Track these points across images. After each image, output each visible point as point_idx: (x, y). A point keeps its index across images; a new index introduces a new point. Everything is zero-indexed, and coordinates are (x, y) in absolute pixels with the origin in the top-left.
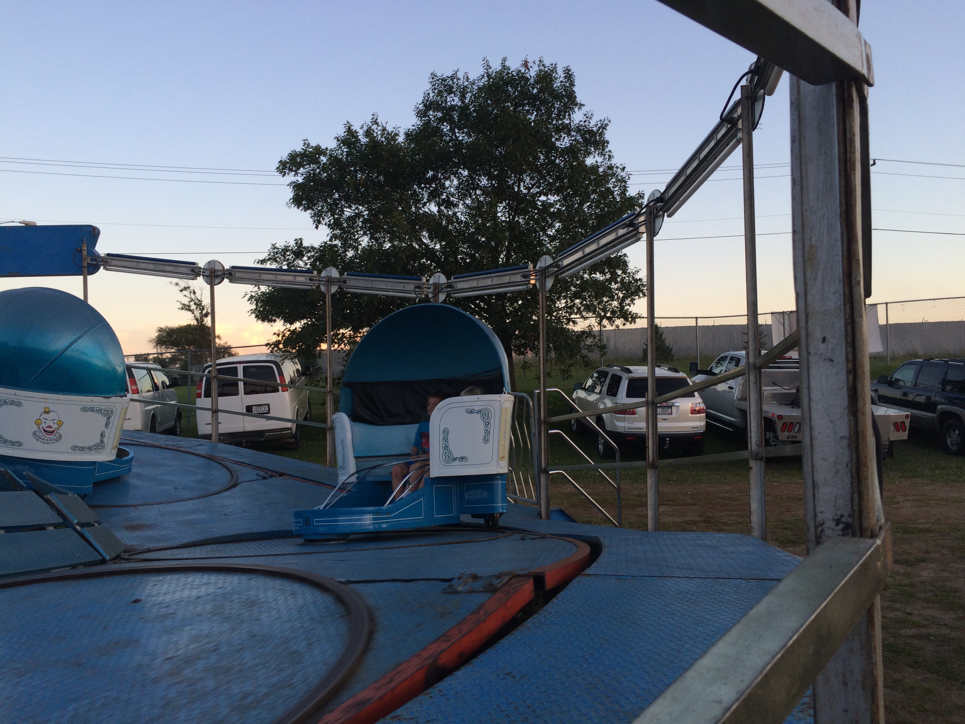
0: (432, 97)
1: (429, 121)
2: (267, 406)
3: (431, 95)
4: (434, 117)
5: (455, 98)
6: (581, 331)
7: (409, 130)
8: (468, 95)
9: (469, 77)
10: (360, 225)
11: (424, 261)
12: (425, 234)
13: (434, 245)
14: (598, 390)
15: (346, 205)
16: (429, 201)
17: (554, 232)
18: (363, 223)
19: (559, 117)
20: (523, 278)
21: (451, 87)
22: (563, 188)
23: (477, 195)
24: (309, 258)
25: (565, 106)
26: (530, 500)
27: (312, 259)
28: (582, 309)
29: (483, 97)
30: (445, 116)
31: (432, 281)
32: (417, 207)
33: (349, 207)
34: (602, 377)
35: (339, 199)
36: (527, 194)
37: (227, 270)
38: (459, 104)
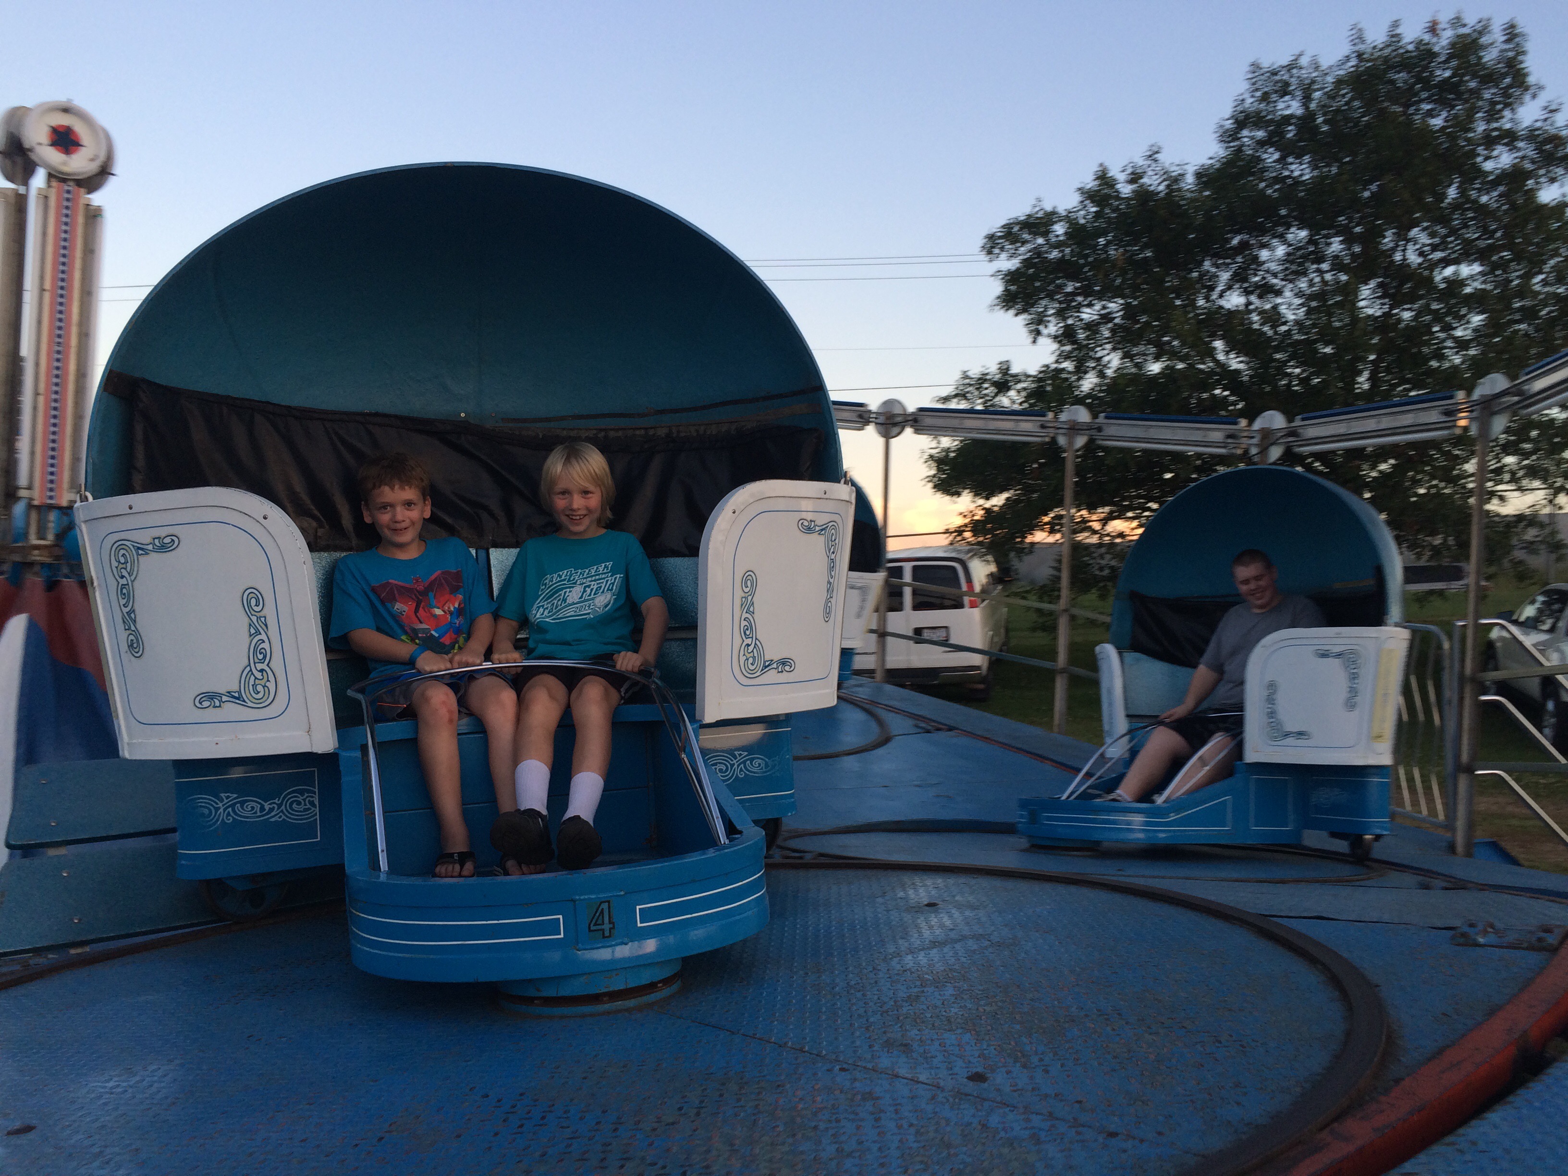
0: (1249, 106)
1: (1240, 149)
2: (945, 630)
3: (1249, 101)
4: (1251, 138)
5: (1291, 103)
6: (1515, 515)
7: (1202, 166)
8: (1317, 95)
9: (1320, 63)
10: (1107, 334)
11: (1217, 392)
12: (1219, 344)
13: (1236, 363)
14: (1546, 627)
15: (1086, 303)
16: (1229, 288)
17: (1469, 332)
18: (1113, 331)
19: (1493, 115)
20: (1440, 416)
21: (1287, 84)
22: (1493, 249)
23: (1320, 272)
24: (1019, 392)
25: (1506, 94)
26: (1431, 819)
27: (1024, 394)
28: (1521, 473)
29: (1343, 96)
30: (1271, 135)
31: (1258, 425)
32: (1207, 299)
33: (1090, 305)
34: (1557, 601)
35: (1074, 294)
36: (1420, 264)
37: (913, 414)
38: (1299, 112)
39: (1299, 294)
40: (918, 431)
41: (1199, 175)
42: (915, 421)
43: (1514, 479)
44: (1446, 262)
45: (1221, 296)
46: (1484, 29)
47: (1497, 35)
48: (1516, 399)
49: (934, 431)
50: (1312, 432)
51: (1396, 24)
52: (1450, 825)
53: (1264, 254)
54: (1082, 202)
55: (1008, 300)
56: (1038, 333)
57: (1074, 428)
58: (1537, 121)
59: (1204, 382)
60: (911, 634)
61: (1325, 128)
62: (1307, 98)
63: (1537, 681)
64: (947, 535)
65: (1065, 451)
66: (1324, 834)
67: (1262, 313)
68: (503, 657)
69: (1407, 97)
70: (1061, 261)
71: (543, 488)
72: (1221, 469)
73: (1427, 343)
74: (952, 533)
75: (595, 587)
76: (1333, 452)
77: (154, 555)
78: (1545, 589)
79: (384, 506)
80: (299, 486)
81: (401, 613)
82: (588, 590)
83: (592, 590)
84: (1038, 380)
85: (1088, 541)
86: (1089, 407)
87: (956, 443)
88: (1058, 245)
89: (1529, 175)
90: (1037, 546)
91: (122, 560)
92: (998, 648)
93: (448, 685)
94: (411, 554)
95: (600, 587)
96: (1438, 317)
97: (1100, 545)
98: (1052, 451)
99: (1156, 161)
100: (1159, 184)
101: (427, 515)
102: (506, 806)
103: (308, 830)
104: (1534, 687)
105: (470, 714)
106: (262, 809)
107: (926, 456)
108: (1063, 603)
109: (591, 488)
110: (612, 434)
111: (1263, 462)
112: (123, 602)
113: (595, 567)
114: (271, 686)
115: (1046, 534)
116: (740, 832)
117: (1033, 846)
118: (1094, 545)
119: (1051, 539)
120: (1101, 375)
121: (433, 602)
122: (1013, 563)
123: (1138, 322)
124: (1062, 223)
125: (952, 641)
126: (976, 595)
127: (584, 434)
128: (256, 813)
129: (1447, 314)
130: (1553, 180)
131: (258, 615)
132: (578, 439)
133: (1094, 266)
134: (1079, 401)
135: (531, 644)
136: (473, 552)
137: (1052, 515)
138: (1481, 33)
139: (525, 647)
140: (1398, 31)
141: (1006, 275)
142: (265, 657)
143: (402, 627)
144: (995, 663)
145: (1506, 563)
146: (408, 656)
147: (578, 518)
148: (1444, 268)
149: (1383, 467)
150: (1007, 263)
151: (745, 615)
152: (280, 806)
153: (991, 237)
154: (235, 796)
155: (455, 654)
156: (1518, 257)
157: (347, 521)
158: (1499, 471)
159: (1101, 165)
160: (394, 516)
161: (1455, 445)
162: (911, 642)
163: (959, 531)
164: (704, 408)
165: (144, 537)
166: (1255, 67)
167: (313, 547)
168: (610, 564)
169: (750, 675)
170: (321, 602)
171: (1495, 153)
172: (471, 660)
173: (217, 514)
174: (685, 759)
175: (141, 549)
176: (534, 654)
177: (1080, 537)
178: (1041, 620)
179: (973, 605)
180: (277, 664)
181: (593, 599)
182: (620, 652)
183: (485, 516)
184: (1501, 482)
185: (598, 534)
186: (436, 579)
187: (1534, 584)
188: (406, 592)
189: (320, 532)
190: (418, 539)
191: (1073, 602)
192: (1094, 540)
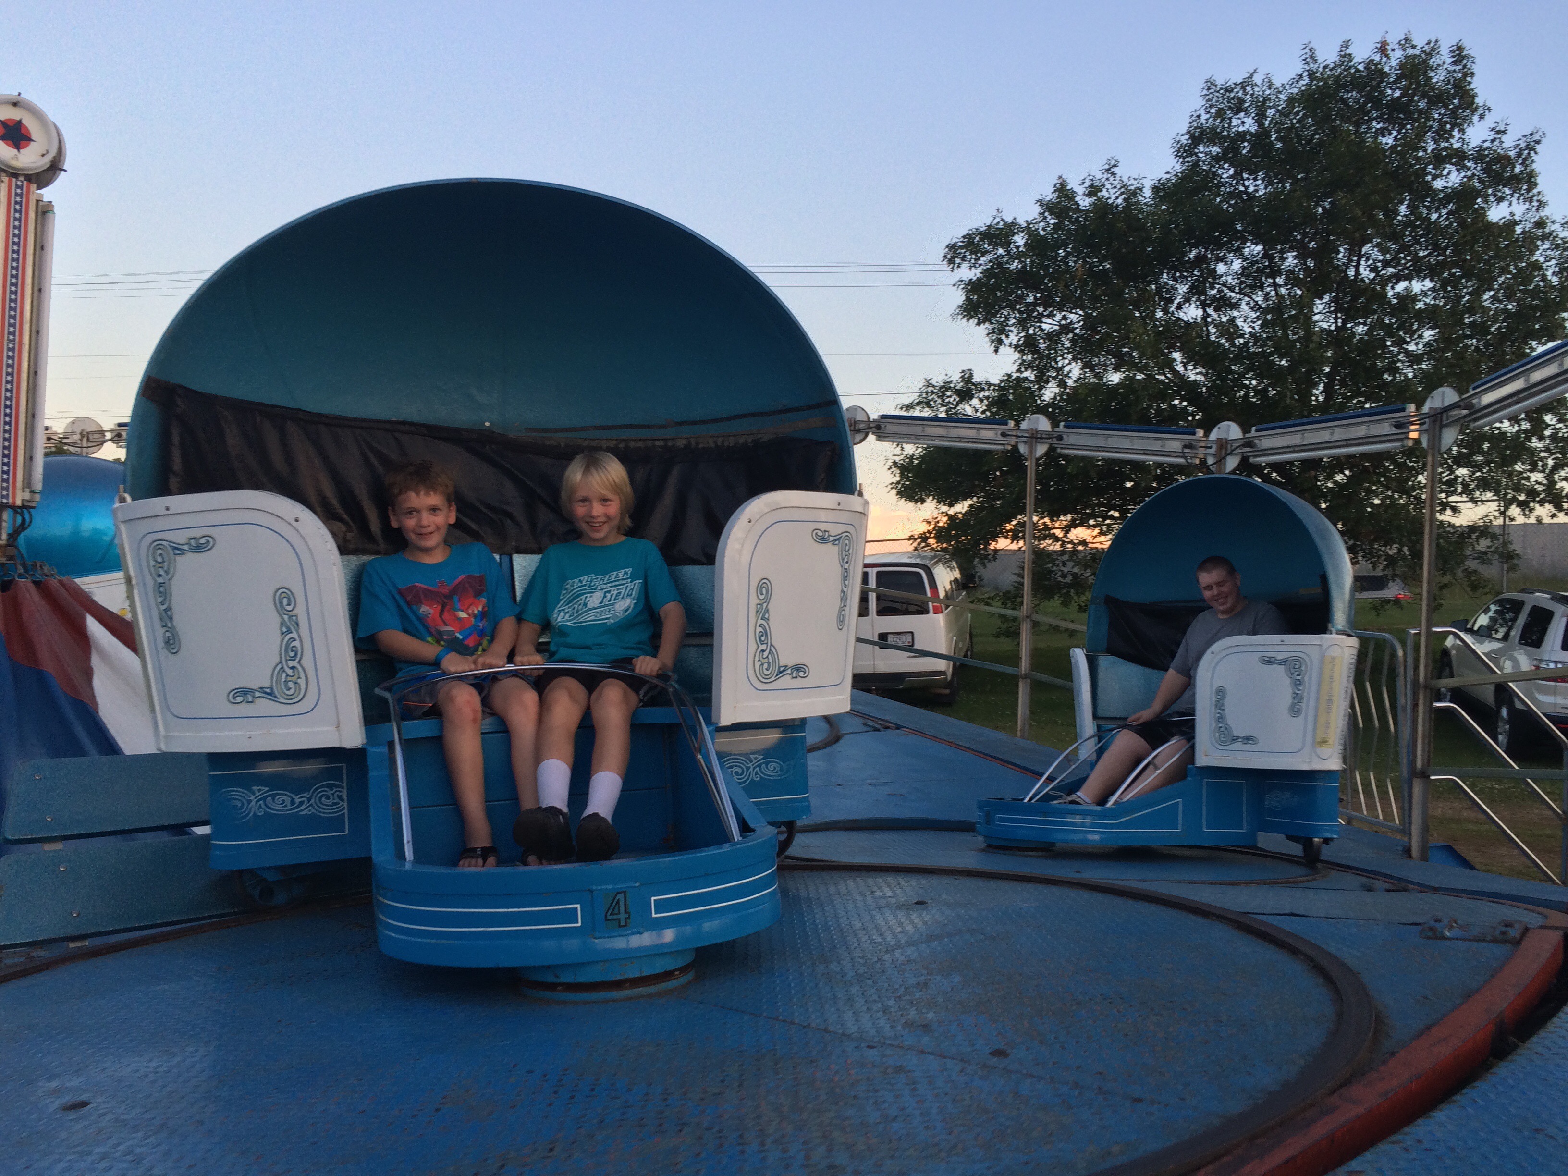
0: (1204, 122)
1: (1196, 164)
2: (910, 635)
3: (1204, 117)
4: (1206, 154)
5: (1246, 120)
6: (1468, 526)
7: (1159, 180)
8: (1271, 112)
9: (1274, 82)
10: (1067, 344)
11: (1176, 402)
12: (1177, 356)
13: (1194, 375)
14: (1500, 635)
15: (1045, 313)
16: (1187, 300)
17: (1421, 346)
18: (1073, 341)
19: (1442, 134)
20: (1394, 429)
21: (1241, 101)
22: (1443, 265)
23: (1275, 286)
24: (981, 400)
25: (1454, 114)
26: (1386, 823)
27: (986, 402)
28: (1472, 486)
29: (1297, 113)
30: (1225, 152)
31: (1213, 436)
32: (1166, 311)
33: (1051, 315)
34: (1509, 610)
35: (1035, 304)
36: (1371, 280)
37: (875, 421)
38: (1253, 129)
39: (1256, 307)
40: (880, 438)
41: (1155, 189)
42: (878, 427)
43: (1466, 490)
44: (1398, 278)
45: (1179, 307)
46: (1432, 50)
47: (1445, 57)
48: (1465, 412)
49: (898, 438)
50: (1266, 443)
51: (1346, 44)
52: (1405, 830)
53: (1221, 268)
54: (1043, 213)
55: (969, 310)
56: (1000, 342)
57: (1035, 437)
58: (1484, 141)
59: (1162, 393)
60: (876, 639)
61: (1279, 145)
62: (1260, 116)
63: (1492, 688)
64: (911, 541)
65: (1026, 460)
66: (1281, 837)
67: (1219, 325)
68: (525, 659)
69: (1359, 116)
70: (1022, 272)
71: (564, 495)
72: (1182, 479)
73: (1381, 357)
74: (915, 539)
75: (616, 592)
76: (1291, 463)
77: (190, 555)
78: (1498, 598)
79: (410, 512)
80: (329, 492)
81: (426, 615)
82: (609, 595)
83: (612, 596)
84: (1000, 388)
85: (1051, 548)
86: (1050, 416)
87: (920, 450)
88: (1019, 256)
89: (1477, 193)
90: (1000, 553)
91: (159, 559)
92: (962, 654)
93: (472, 685)
94: (437, 557)
95: (620, 593)
96: (1390, 332)
97: (1063, 552)
98: (1014, 459)
99: (1113, 174)
100: (1117, 198)
101: (452, 520)
102: (527, 804)
103: (336, 823)
104: (1488, 695)
105: (493, 714)
106: (293, 802)
107: (890, 463)
108: (1025, 609)
109: (610, 496)
110: (632, 444)
111: (1219, 472)
112: (160, 600)
113: (615, 573)
114: (302, 682)
115: (1009, 541)
116: (753, 830)
117: (989, 846)
118: (1055, 552)
119: (1014, 546)
120: (1062, 384)
121: (457, 605)
122: (977, 569)
123: (1098, 332)
124: (1022, 235)
125: (917, 646)
126: (940, 601)
127: (604, 444)
128: (286, 806)
129: (1399, 329)
130: (1500, 200)
131: (290, 613)
132: (599, 449)
133: (1054, 277)
134: (1042, 410)
135: (553, 648)
136: (497, 557)
137: (1014, 522)
138: (1429, 55)
139: (547, 651)
140: (1348, 52)
141: (967, 285)
142: (296, 655)
143: (428, 630)
144: (960, 668)
145: (1459, 573)
146: (434, 658)
147: (597, 525)
148: (1396, 283)
149: (1339, 478)
150: (968, 273)
151: (760, 622)
152: (309, 800)
153: (952, 247)
154: (267, 789)
155: (480, 656)
156: (1468, 274)
157: (375, 526)
158: (1452, 483)
159: (1060, 177)
160: (420, 520)
161: (1409, 457)
162: (877, 648)
163: (924, 538)
164: (722, 420)
165: (180, 538)
166: (1210, 84)
167: (343, 550)
168: (629, 570)
169: (765, 679)
170: (349, 603)
171: (1445, 172)
172: (494, 662)
173: (248, 516)
174: (702, 760)
175: (178, 550)
176: (556, 657)
177: (1044, 544)
178: (1004, 626)
179: (936, 612)
180: (307, 662)
181: (613, 604)
182: (638, 656)
183: (508, 522)
184: (1454, 493)
185: (618, 541)
186: (460, 583)
187: (1486, 594)
188: (430, 596)
189: (349, 536)
190: (442, 545)
191: (1035, 608)
192: (1057, 547)
